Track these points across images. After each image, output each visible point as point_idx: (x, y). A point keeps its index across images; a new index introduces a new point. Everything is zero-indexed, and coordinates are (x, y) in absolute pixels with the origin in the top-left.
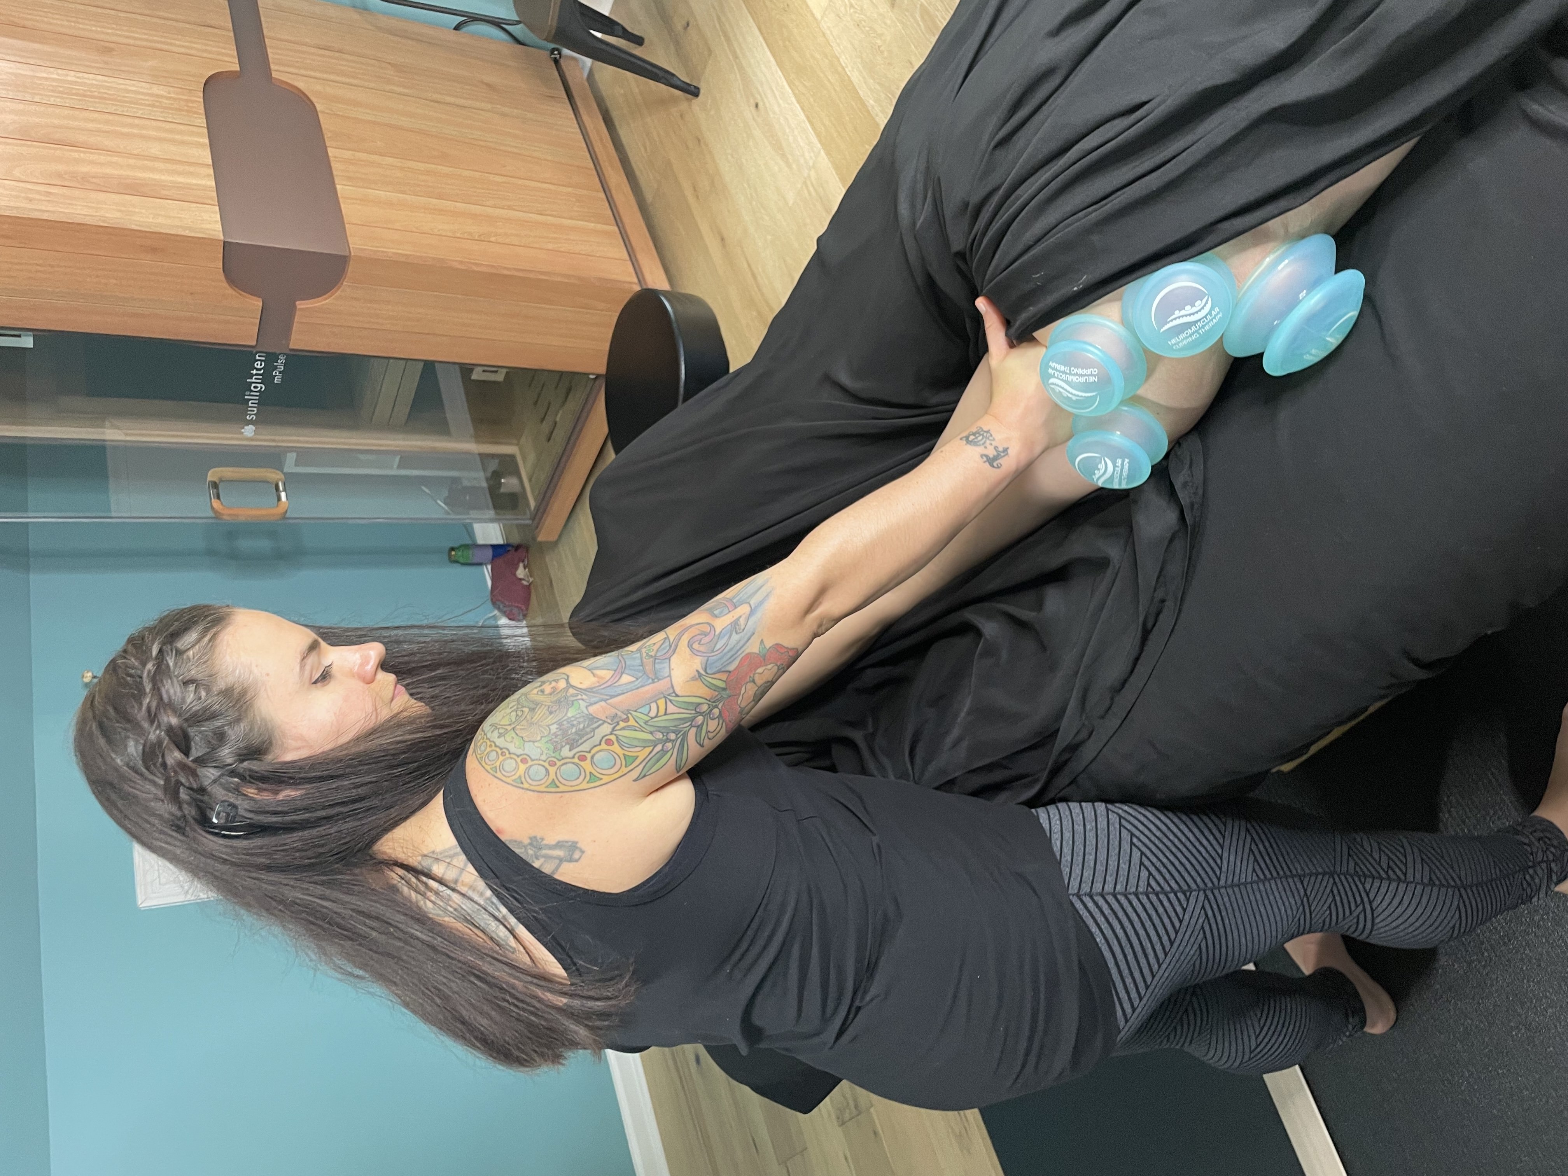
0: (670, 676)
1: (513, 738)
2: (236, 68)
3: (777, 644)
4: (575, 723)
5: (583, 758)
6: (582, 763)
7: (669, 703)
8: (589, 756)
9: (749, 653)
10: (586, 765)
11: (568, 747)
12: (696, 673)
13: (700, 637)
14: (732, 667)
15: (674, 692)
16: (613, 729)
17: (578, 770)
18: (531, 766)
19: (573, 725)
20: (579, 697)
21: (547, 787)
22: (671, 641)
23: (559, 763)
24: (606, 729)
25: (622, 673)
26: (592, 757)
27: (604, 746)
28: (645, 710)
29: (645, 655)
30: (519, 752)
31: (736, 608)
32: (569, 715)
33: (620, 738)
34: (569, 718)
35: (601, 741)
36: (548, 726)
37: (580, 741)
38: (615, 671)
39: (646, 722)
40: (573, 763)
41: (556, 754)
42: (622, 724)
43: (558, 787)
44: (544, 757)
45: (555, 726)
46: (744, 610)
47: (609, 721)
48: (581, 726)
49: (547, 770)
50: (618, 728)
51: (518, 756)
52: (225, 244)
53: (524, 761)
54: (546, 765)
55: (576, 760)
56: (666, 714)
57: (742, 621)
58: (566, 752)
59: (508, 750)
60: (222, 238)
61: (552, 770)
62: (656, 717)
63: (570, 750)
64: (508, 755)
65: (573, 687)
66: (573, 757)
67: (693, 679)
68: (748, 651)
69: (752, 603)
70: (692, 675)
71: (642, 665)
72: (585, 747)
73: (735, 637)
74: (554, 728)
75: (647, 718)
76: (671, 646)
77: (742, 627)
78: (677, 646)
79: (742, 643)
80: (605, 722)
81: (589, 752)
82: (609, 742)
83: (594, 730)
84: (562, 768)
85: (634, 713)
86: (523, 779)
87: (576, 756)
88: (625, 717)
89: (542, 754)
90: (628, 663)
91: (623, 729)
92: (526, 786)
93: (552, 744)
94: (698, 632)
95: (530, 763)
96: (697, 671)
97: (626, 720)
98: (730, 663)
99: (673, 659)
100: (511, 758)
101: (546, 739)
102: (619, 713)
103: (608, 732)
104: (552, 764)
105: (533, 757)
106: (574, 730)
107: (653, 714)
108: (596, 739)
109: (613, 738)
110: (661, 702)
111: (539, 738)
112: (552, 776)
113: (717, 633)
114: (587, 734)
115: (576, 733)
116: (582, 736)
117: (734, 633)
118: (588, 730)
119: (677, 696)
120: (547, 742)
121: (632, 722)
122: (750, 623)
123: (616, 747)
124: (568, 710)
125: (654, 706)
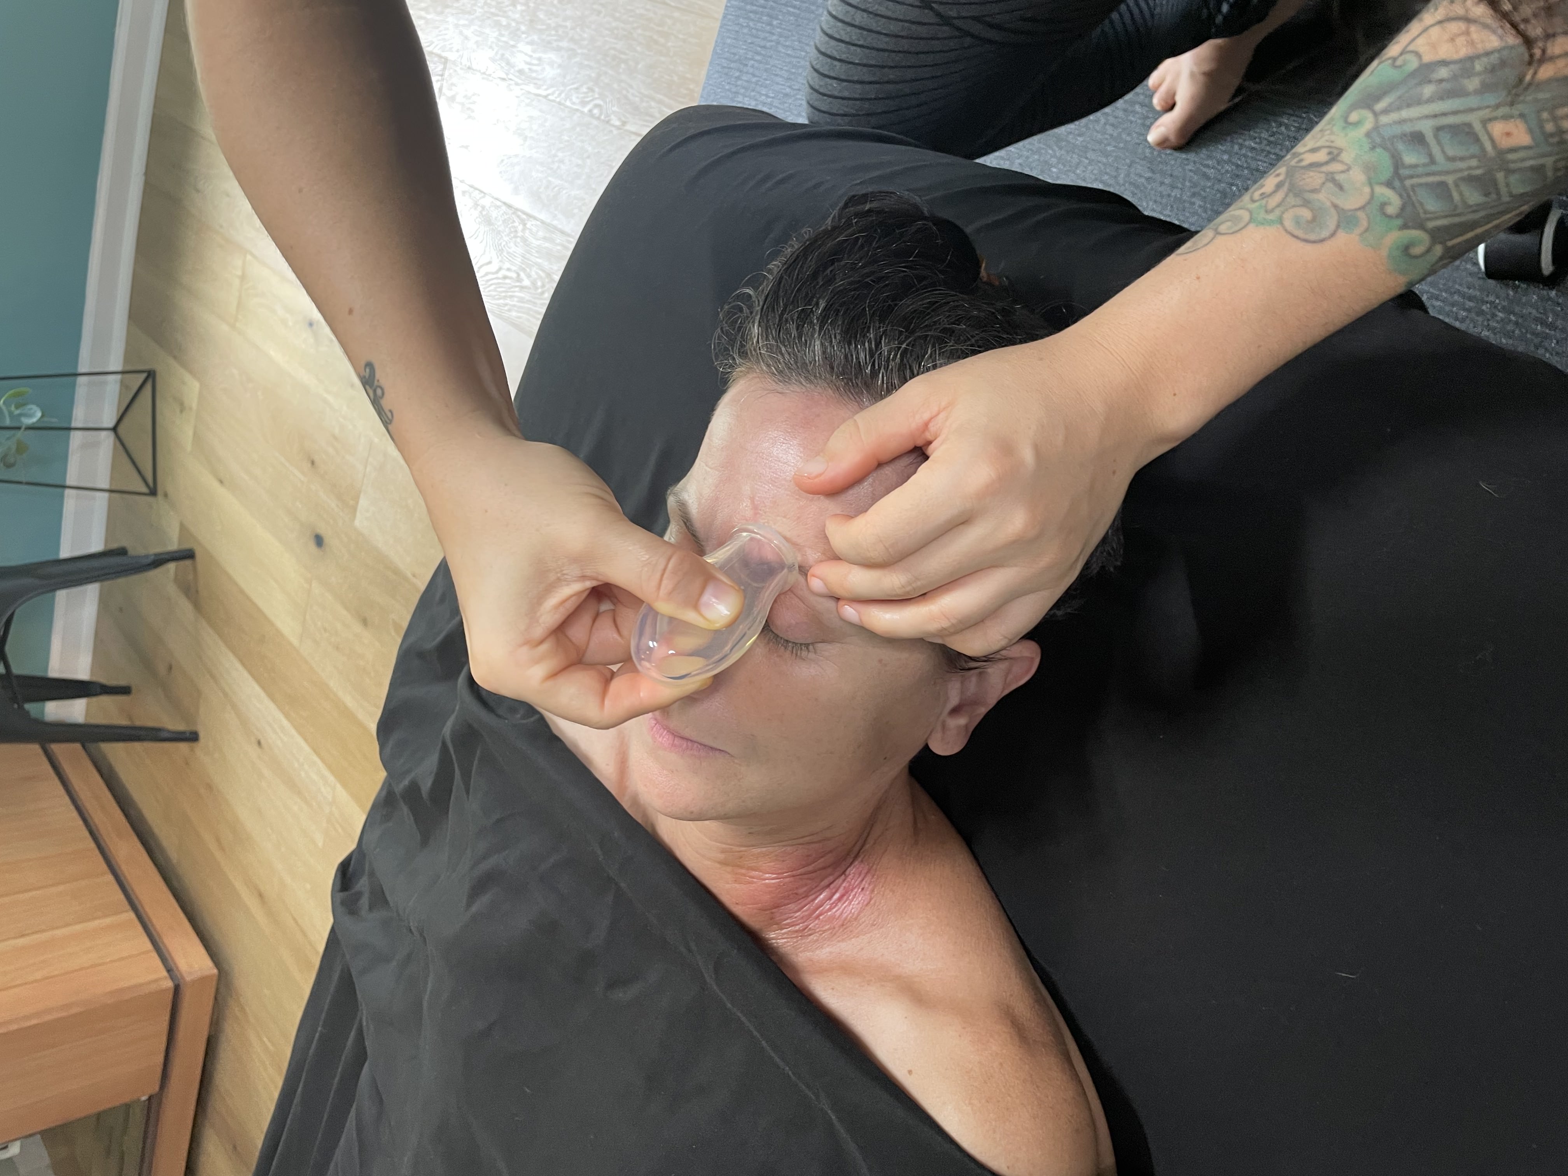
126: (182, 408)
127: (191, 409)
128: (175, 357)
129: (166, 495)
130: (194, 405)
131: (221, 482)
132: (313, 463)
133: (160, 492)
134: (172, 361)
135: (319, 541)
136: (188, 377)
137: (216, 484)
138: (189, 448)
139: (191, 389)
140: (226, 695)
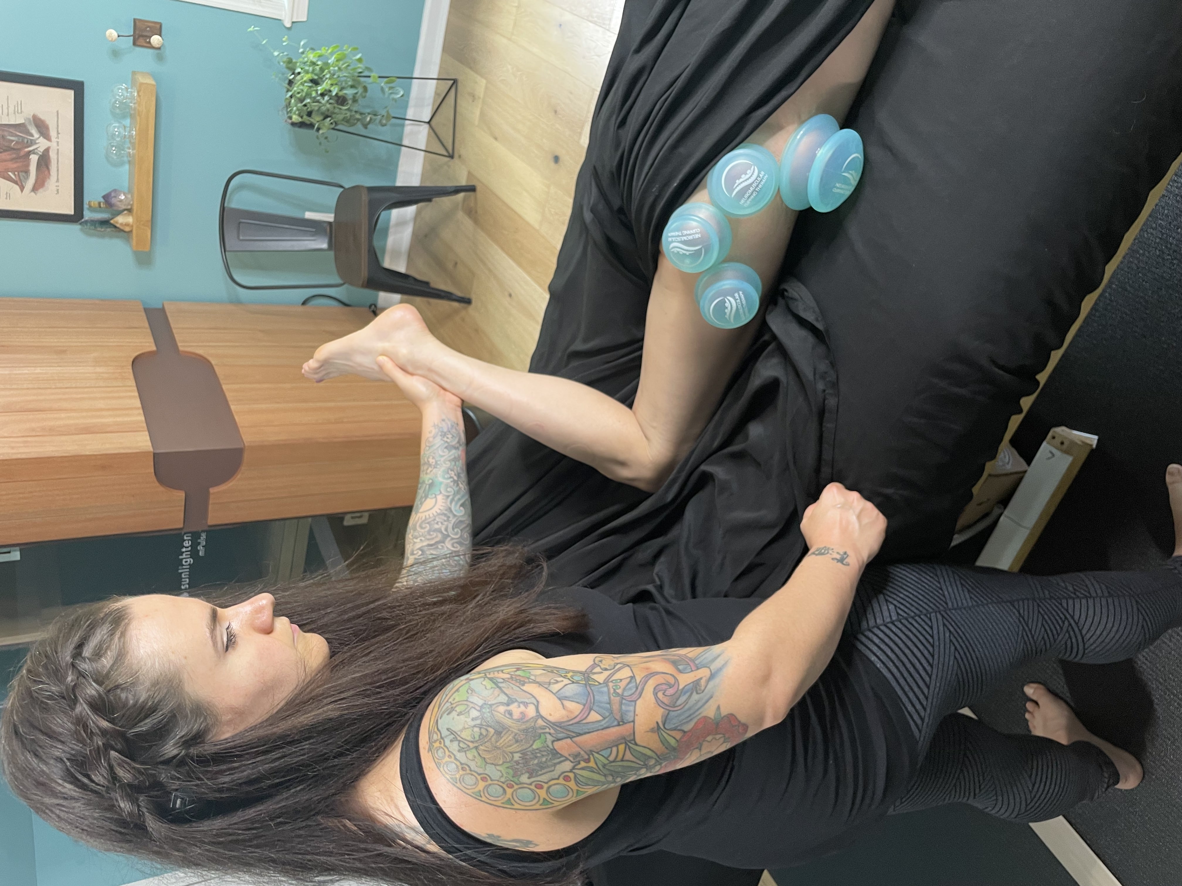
0: (634, 721)
1: (475, 757)
2: (154, 348)
3: (732, 715)
4: (538, 755)
5: (540, 787)
6: (538, 791)
7: (627, 750)
8: (546, 786)
9: (705, 717)
10: (542, 793)
11: (527, 775)
12: (656, 725)
13: (664, 687)
14: (687, 728)
15: (634, 739)
16: (574, 768)
17: (533, 795)
18: (490, 785)
19: (536, 757)
20: (547, 730)
21: (503, 803)
22: (638, 682)
23: (516, 787)
24: (567, 766)
25: (591, 709)
26: (549, 788)
27: (561, 781)
28: (605, 753)
29: (612, 691)
30: (480, 771)
31: (698, 669)
32: (534, 747)
33: (578, 776)
34: (534, 750)
35: (559, 776)
36: (511, 753)
37: (540, 773)
38: (584, 705)
39: (604, 766)
40: (530, 789)
41: (515, 780)
42: (583, 764)
43: (513, 805)
44: (503, 780)
45: (519, 755)
46: (704, 673)
47: (571, 759)
48: (544, 759)
49: (504, 789)
50: (579, 766)
51: (479, 774)
52: (155, 455)
53: (484, 779)
54: (505, 786)
55: (533, 787)
56: (622, 760)
57: (703, 682)
58: (524, 778)
59: (469, 766)
60: (151, 449)
61: (509, 791)
62: (614, 762)
63: (529, 778)
64: (468, 771)
65: (542, 717)
66: (531, 784)
67: (652, 730)
68: (704, 714)
69: (712, 668)
70: (652, 726)
71: (609, 703)
72: (544, 778)
73: (695, 697)
74: (517, 756)
75: (606, 762)
76: (637, 688)
77: (703, 688)
78: (643, 689)
79: (700, 704)
80: (567, 759)
81: (546, 783)
82: (567, 779)
83: (555, 765)
84: (519, 791)
85: (596, 755)
86: (482, 794)
87: (534, 784)
88: (587, 757)
89: (502, 776)
90: (597, 697)
91: (583, 769)
92: (484, 799)
93: (512, 769)
94: (664, 682)
95: (490, 782)
96: (657, 723)
97: (588, 761)
98: (687, 722)
99: (638, 702)
100: (472, 775)
101: (509, 765)
102: (582, 753)
103: (568, 769)
104: (511, 787)
105: (493, 778)
106: (536, 762)
107: (611, 758)
108: (556, 773)
109: (571, 775)
110: (622, 747)
111: (501, 762)
112: (509, 795)
113: (681, 687)
114: (548, 767)
115: (537, 764)
116: (542, 768)
117: (695, 693)
118: (549, 763)
119: (636, 744)
120: (508, 768)
121: (592, 764)
122: (709, 686)
123: (572, 784)
124: (534, 741)
125: (614, 749)
126: (473, 97)
127: (479, 98)
128: (471, 68)
129: (460, 156)
130: (482, 96)
131: (496, 139)
132: (556, 112)
133: (456, 155)
134: (468, 70)
135: (556, 159)
136: (478, 78)
137: (492, 140)
138: (476, 123)
139: (480, 85)
140: (490, 271)
